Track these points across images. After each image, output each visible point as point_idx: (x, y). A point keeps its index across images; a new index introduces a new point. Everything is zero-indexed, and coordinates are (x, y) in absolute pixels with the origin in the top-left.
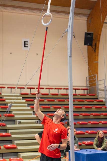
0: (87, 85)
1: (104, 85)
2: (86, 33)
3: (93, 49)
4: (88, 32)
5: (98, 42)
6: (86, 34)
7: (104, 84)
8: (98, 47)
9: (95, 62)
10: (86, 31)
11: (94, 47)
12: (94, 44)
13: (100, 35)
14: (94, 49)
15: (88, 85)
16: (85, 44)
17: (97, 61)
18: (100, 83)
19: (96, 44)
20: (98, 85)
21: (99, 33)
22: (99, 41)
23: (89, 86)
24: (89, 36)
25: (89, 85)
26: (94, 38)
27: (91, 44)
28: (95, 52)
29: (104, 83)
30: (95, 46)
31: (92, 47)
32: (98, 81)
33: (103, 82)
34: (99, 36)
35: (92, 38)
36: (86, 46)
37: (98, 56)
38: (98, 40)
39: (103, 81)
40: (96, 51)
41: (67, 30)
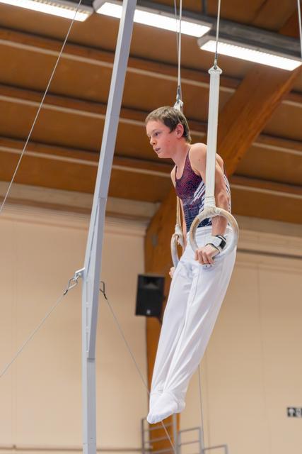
0: (143, 444)
1: (197, 444)
2: (140, 277)
4: (150, 274)
6: (143, 280)
7: (200, 441)
10: (142, 271)
15: (147, 446)
16: (140, 311)
18: (184, 437)
20: (179, 446)
23: (152, 447)
24: (151, 286)
25: (151, 444)
29: (197, 439)
32: (179, 433)
33: (194, 435)
35: (160, 292)
36: (142, 319)
39: (196, 432)
41: (82, 272)
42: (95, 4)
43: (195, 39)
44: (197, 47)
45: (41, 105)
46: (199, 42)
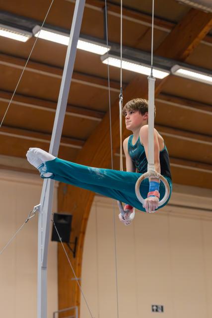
2: (55, 215)
3: (71, 249)
4: (62, 213)
5: (81, 235)
6: (57, 217)
8: (82, 246)
9: (72, 279)
10: (56, 211)
11: (72, 246)
12: (72, 240)
13: (86, 219)
14: (73, 250)
16: (54, 238)
17: (79, 275)
19: (76, 239)
21: (85, 216)
22: (84, 233)
24: (63, 221)
26: (73, 226)
27: (66, 240)
28: (74, 256)
30: (76, 243)
31: (68, 246)
34: (83, 221)
35: (69, 225)
36: (55, 243)
37: (80, 265)
38: (82, 230)
40: (78, 254)
41: (39, 207)
42: (34, 30)
43: (99, 56)
44: (100, 62)
45: (11, 101)
46: (102, 58)
